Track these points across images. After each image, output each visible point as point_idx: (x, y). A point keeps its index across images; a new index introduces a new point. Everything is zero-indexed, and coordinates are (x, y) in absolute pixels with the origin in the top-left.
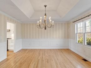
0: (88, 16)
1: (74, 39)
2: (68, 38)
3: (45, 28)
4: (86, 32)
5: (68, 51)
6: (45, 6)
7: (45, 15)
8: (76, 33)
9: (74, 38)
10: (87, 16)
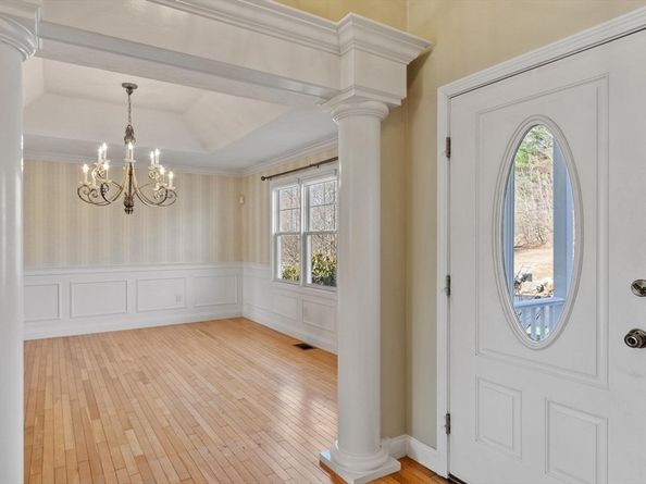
0: (318, 165)
1: (269, 263)
2: (241, 260)
3: (129, 207)
4: (311, 230)
5: (239, 324)
6: (130, 88)
7: (130, 133)
8: (274, 231)
9: (269, 258)
10: (311, 166)
